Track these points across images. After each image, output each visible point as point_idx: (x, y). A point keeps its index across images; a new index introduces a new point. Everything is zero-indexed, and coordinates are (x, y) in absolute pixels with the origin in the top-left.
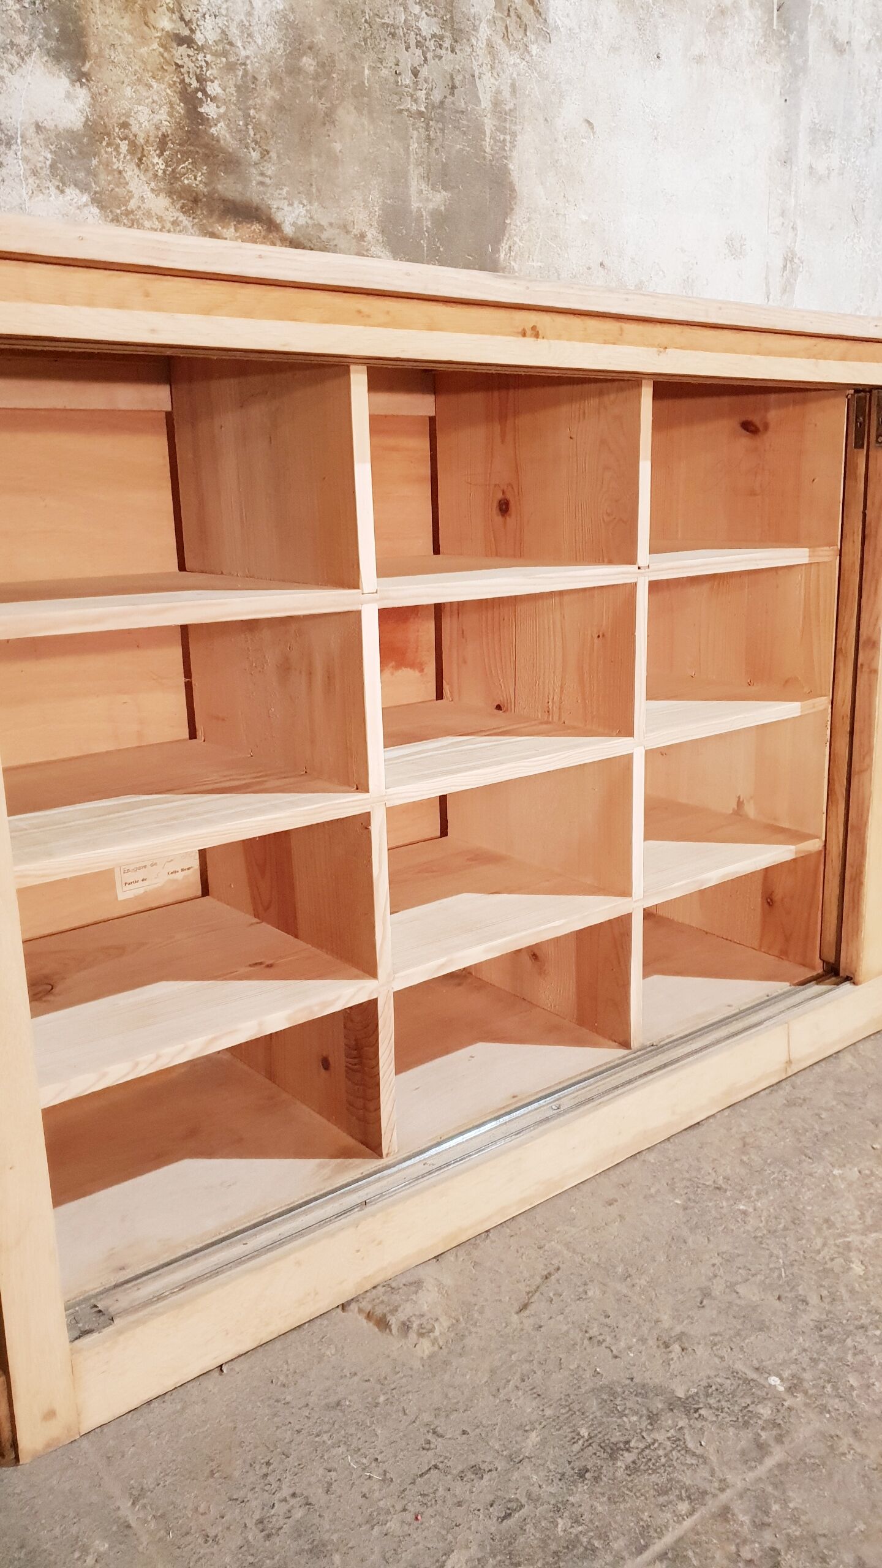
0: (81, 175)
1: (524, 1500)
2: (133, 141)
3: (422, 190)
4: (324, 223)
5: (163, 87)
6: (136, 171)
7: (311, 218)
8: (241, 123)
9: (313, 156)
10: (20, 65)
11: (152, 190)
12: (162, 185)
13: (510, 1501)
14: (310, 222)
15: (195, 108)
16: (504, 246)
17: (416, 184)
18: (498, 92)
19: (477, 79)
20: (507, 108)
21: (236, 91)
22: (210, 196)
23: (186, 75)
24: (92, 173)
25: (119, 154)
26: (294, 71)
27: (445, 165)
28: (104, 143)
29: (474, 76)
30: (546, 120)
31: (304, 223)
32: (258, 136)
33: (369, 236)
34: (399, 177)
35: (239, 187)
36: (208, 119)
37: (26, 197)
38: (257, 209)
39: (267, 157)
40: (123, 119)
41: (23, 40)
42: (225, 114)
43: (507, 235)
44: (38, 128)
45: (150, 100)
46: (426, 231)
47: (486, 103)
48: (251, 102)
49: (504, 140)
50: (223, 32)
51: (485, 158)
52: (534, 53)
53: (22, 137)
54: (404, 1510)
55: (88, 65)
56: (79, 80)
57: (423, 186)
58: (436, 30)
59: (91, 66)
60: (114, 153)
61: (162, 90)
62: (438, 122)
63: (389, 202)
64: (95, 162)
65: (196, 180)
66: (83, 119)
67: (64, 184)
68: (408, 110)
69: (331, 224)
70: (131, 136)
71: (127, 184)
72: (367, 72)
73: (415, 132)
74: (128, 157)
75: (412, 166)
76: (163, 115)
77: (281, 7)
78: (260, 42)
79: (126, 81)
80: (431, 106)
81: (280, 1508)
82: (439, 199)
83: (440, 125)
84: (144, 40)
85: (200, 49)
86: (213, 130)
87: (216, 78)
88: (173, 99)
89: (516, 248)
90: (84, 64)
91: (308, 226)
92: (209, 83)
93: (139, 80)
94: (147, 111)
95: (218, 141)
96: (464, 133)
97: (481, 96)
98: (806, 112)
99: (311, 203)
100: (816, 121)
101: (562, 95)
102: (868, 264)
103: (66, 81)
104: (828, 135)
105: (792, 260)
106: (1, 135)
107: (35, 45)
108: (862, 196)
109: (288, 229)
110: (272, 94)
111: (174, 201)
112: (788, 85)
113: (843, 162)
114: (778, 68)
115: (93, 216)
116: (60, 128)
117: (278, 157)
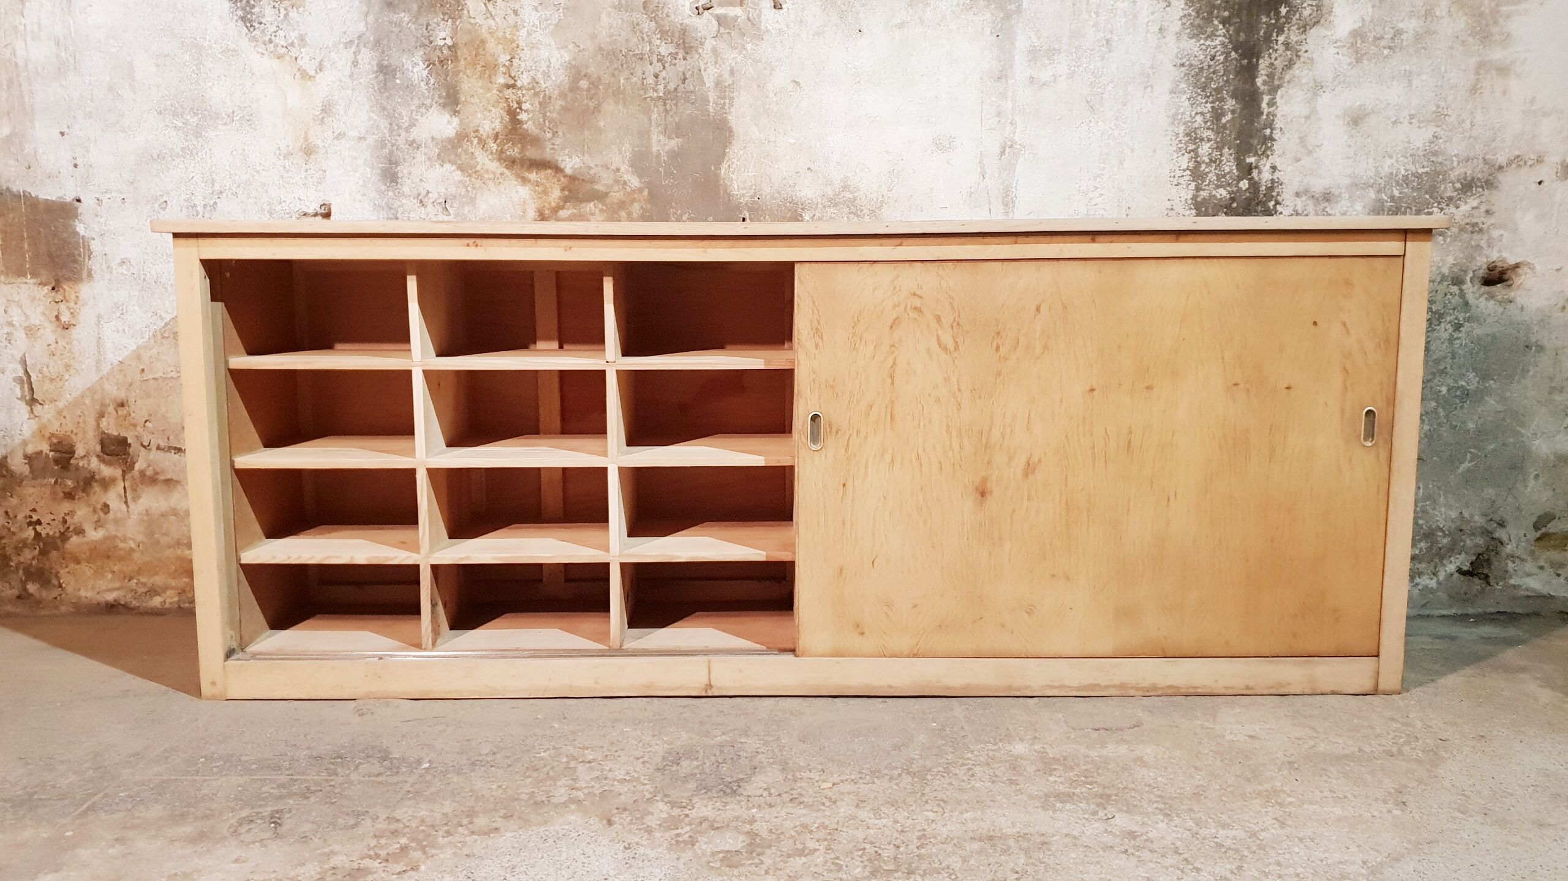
0: (452, 157)
2: (481, 138)
3: (660, 140)
4: (592, 165)
5: (498, 110)
6: (482, 151)
7: (584, 163)
8: (541, 120)
9: (586, 130)
10: (426, 113)
11: (490, 160)
12: (495, 156)
14: (582, 165)
15: (515, 117)
16: (724, 166)
17: (656, 137)
18: (720, 76)
19: (702, 72)
20: (726, 84)
21: (540, 105)
22: (522, 159)
23: (511, 102)
24: (458, 156)
25: (472, 144)
26: (574, 88)
27: (677, 124)
28: (465, 141)
29: (700, 70)
30: (759, 86)
31: (579, 166)
32: (551, 125)
33: (622, 169)
34: (644, 134)
35: (539, 152)
36: (522, 121)
37: (424, 170)
38: (549, 162)
39: (556, 135)
40: (476, 128)
41: (428, 102)
42: (532, 117)
43: (727, 159)
44: (433, 139)
45: (491, 117)
46: (664, 163)
47: (709, 82)
48: (547, 109)
49: (724, 103)
50: (533, 78)
51: (709, 115)
52: (749, 48)
53: (425, 144)
55: (459, 106)
56: (455, 115)
57: (661, 137)
58: (672, 50)
59: (461, 107)
60: (470, 145)
61: (498, 112)
62: (672, 100)
63: (636, 149)
64: (460, 150)
65: (514, 152)
66: (456, 132)
67: (443, 162)
68: (651, 97)
69: (596, 165)
70: (479, 136)
71: (476, 158)
72: (622, 81)
73: (656, 108)
74: (478, 146)
75: (654, 127)
76: (497, 123)
77: (567, 59)
78: (554, 79)
79: (478, 111)
80: (667, 92)
82: (674, 143)
83: (675, 102)
84: (489, 90)
85: (519, 88)
86: (525, 126)
87: (528, 101)
88: (503, 115)
89: (734, 166)
90: (457, 107)
91: (581, 168)
92: (524, 104)
93: (485, 109)
94: (488, 122)
95: (528, 131)
96: (693, 103)
97: (706, 80)
98: (1023, 41)
99: (583, 156)
100: (1036, 45)
101: (772, 69)
102: (1110, 141)
103: (448, 116)
104: (1051, 52)
105: (1011, 146)
106: (415, 145)
107: (434, 103)
108: (1099, 90)
109: (568, 171)
110: (561, 103)
111: (501, 164)
112: (1000, 25)
113: (1073, 68)
114: (988, 16)
115: (458, 175)
116: (444, 137)
117: (564, 134)
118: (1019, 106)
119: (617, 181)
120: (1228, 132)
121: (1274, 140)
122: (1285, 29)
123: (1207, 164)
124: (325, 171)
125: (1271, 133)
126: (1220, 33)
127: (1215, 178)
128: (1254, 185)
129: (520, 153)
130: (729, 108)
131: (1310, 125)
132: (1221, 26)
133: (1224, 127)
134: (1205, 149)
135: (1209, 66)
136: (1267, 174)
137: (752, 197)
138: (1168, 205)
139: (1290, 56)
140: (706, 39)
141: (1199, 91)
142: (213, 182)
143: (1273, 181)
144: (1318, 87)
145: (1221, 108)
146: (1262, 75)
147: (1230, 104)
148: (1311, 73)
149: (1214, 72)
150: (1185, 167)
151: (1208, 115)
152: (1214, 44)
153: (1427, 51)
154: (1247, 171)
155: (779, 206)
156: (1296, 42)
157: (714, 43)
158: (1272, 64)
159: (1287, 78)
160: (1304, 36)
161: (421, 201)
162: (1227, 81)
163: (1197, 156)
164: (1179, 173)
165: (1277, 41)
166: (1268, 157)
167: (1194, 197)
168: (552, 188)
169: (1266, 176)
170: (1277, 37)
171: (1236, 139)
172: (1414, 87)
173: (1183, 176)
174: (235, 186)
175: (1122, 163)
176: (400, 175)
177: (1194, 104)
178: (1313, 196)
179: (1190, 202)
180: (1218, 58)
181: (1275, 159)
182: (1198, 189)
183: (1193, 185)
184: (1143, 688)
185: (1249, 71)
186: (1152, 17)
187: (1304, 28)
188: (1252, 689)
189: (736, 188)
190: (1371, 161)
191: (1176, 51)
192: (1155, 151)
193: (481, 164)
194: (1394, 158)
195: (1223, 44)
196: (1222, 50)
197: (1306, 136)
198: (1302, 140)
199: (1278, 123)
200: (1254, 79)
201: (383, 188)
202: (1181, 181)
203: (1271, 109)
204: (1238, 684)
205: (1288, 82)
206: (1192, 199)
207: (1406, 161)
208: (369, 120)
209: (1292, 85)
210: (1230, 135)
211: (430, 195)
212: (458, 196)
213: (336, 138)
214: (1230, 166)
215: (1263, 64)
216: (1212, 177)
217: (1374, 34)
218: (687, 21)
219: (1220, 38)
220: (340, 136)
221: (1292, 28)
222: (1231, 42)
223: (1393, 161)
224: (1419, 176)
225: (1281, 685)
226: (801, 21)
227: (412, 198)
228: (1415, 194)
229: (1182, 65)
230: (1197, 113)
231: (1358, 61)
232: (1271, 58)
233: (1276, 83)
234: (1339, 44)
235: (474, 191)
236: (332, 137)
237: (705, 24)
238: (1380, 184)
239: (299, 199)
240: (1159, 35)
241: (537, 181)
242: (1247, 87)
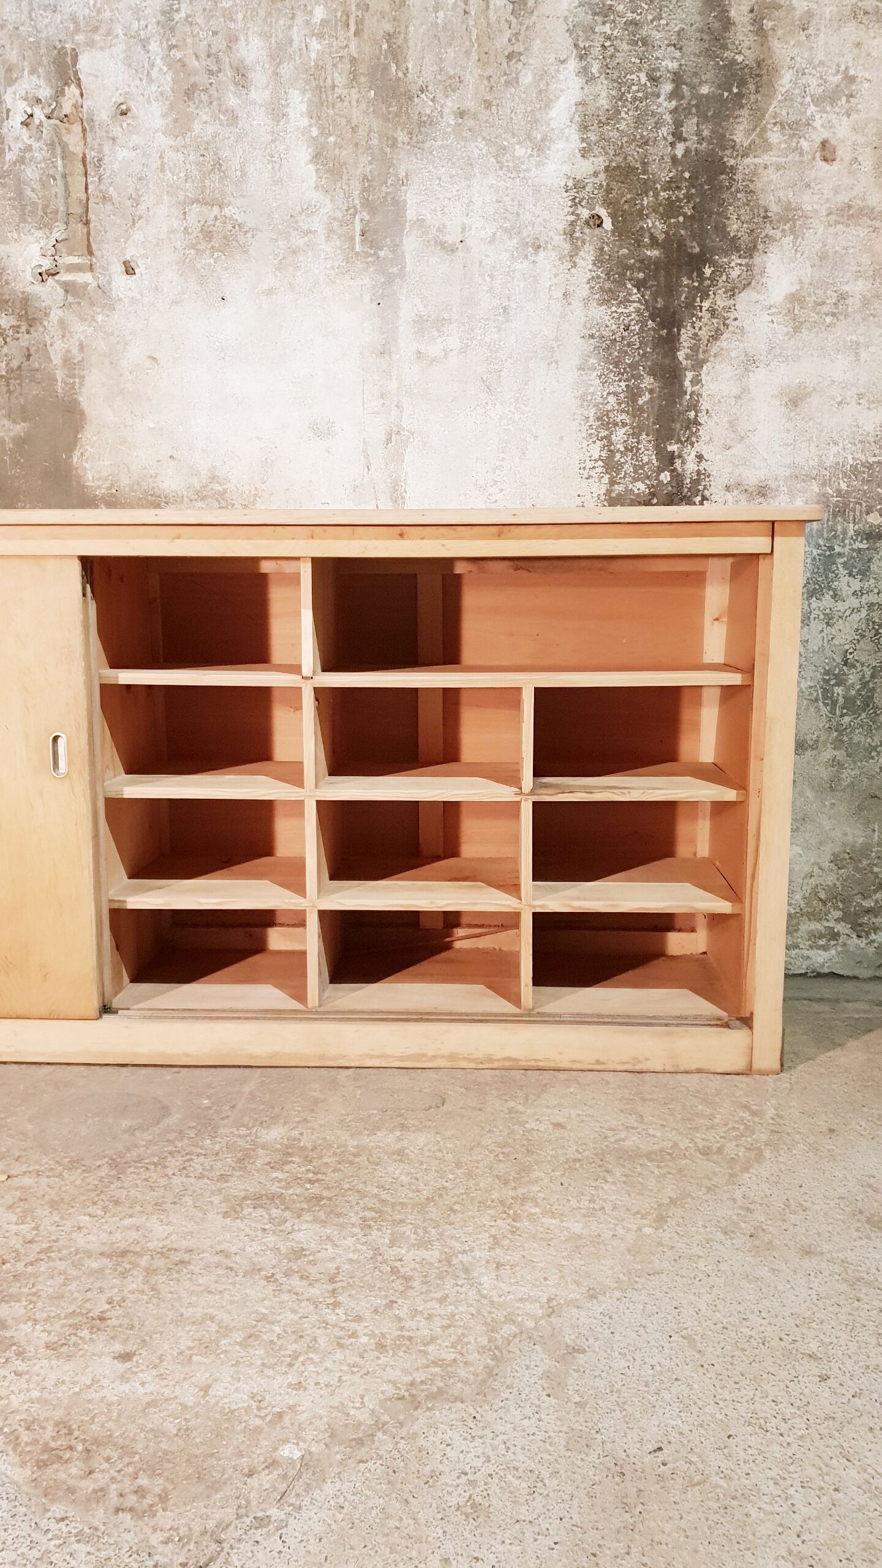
16: (76, 454)
18: (68, 351)
19: (48, 347)
20: (76, 361)
27: (23, 406)
29: (46, 346)
30: (112, 363)
43: (79, 445)
47: (57, 360)
49: (74, 383)
51: (57, 397)
52: (99, 320)
58: (14, 322)
80: (10, 371)
82: (19, 428)
83: (18, 381)
89: (87, 453)
96: (39, 383)
97: (52, 357)
98: (408, 308)
100: (423, 314)
101: (126, 344)
102: (510, 427)
104: (441, 322)
105: (398, 433)
108: (496, 367)
112: (381, 291)
113: (465, 341)
114: (367, 281)
118: (405, 386)
120: (645, 415)
121: (700, 424)
122: (711, 293)
123: (621, 453)
125: (696, 416)
126: (634, 298)
127: (632, 469)
128: (677, 478)
130: (80, 388)
131: (741, 406)
132: (635, 291)
133: (641, 409)
134: (619, 435)
135: (623, 338)
136: (692, 464)
137: (109, 488)
138: (578, 501)
139: (716, 325)
140: (50, 309)
141: (611, 367)
143: (699, 473)
144: (750, 362)
145: (638, 388)
146: (684, 347)
147: (648, 381)
148: (741, 345)
149: (629, 345)
150: (597, 457)
151: (622, 395)
152: (627, 311)
153: (876, 319)
154: (668, 460)
155: (139, 498)
156: (723, 308)
157: (61, 314)
158: (696, 335)
159: (714, 351)
160: (732, 302)
162: (644, 355)
163: (610, 443)
164: (589, 464)
165: (701, 307)
166: (692, 444)
167: (608, 492)
169: (691, 466)
170: (701, 302)
171: (654, 423)
172: (862, 361)
173: (594, 467)
175: (524, 453)
177: (606, 382)
178: (746, 490)
179: (603, 498)
180: (633, 328)
181: (700, 447)
182: (612, 482)
183: (606, 479)
184: (474, 1061)
185: (669, 343)
186: (555, 281)
187: (732, 292)
188: (603, 1063)
189: (91, 478)
190: (813, 448)
191: (584, 319)
192: (561, 438)
194: (841, 445)
195: (638, 311)
196: (637, 318)
197: (737, 419)
198: (732, 424)
199: (704, 405)
200: (675, 353)
202: (592, 473)
203: (696, 388)
204: (587, 1058)
205: (715, 356)
206: (605, 494)
207: (854, 448)
209: (719, 359)
210: (648, 419)
214: (648, 456)
215: (686, 335)
216: (628, 468)
217: (814, 298)
218: (29, 289)
219: (634, 306)
221: (719, 291)
222: (647, 309)
223: (839, 448)
224: (870, 466)
225: (637, 1061)
226: (157, 289)
228: (866, 488)
229: (592, 336)
230: (609, 394)
231: (797, 330)
232: (694, 328)
233: (701, 356)
234: (773, 310)
237: (49, 293)
238: (824, 476)
240: (564, 301)
242: (667, 361)
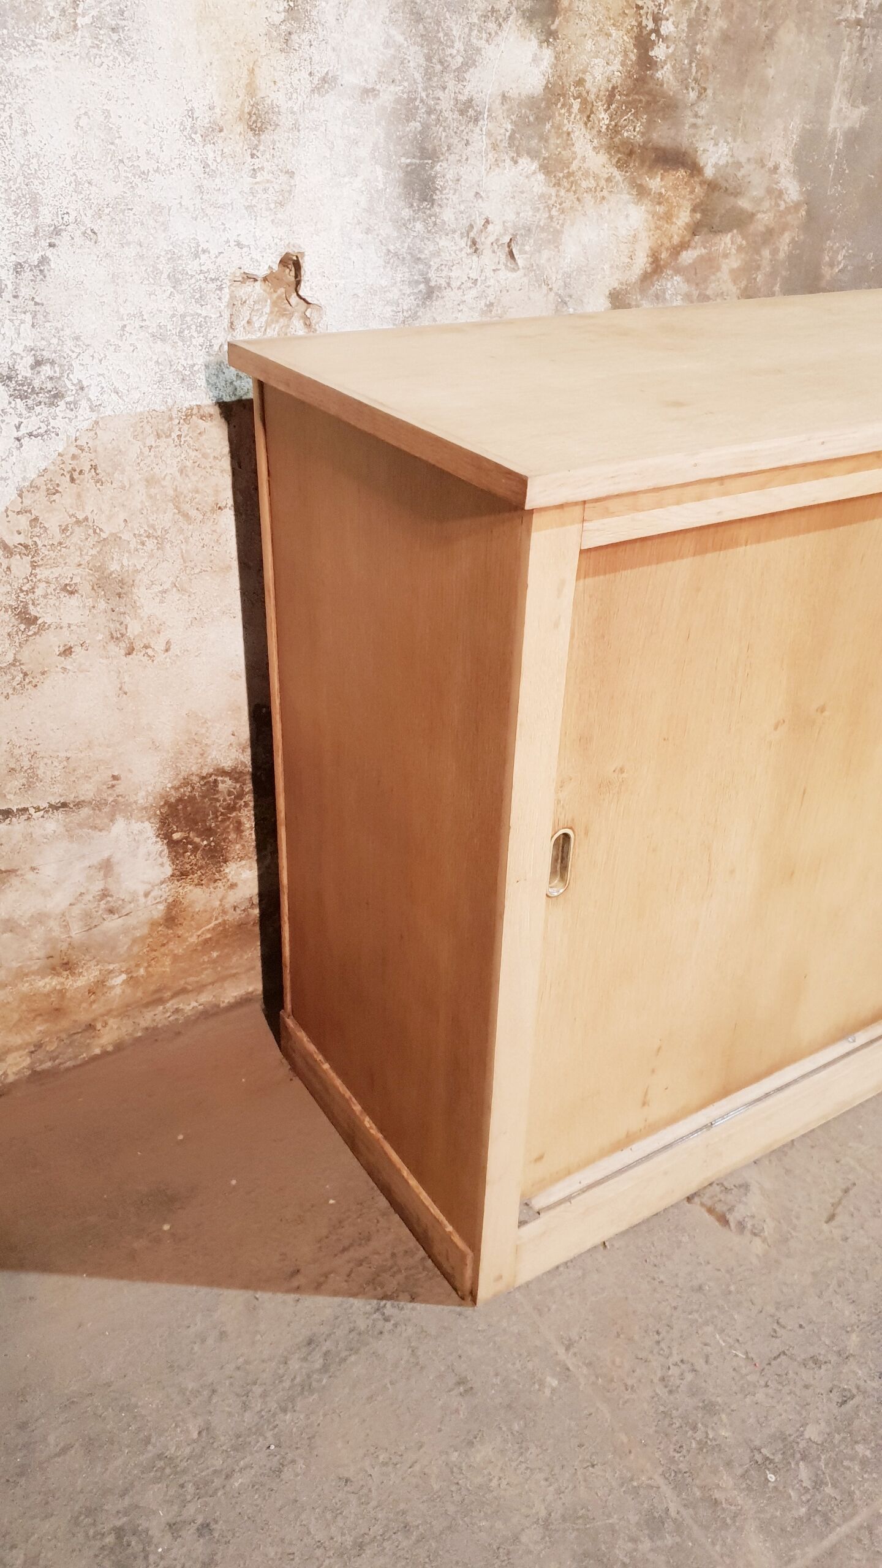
0: (534, 143)
1: (854, 1391)
2: (586, 99)
3: (842, 109)
4: (743, 160)
5: (621, 33)
6: (583, 129)
7: (732, 156)
8: (686, 62)
9: (746, 86)
10: (496, 33)
11: (594, 148)
12: (603, 141)
13: (845, 1390)
14: (730, 160)
15: (647, 51)
17: (838, 102)
21: (688, 26)
22: (644, 147)
23: (644, 17)
24: (543, 138)
25: (570, 112)
28: (559, 105)
31: (725, 162)
32: (699, 74)
33: (782, 167)
34: (823, 97)
35: (672, 132)
36: (656, 62)
37: (484, 172)
38: (685, 154)
39: (703, 96)
40: (580, 75)
41: (503, 4)
42: (673, 54)
44: (504, 98)
45: (608, 50)
46: (837, 154)
48: (699, 36)
53: (489, 111)
54: (767, 1386)
55: (557, 21)
56: (547, 41)
57: (845, 104)
59: (560, 22)
60: (567, 114)
61: (621, 38)
62: (872, 27)
63: (808, 126)
64: (548, 126)
65: (634, 132)
66: (545, 82)
67: (518, 155)
68: (846, 20)
69: (749, 159)
70: (584, 94)
71: (573, 145)
73: (849, 43)
74: (578, 117)
75: (838, 82)
76: (616, 65)
79: (589, 33)
81: (674, 1371)
87: (671, 15)
88: (628, 46)
90: (553, 22)
91: (727, 166)
92: (664, 22)
93: (601, 30)
94: (603, 63)
95: (662, 85)
99: (735, 140)
103: (534, 43)
106: (471, 112)
107: (513, 9)
109: (709, 172)
110: (721, 23)
111: (611, 156)
115: (539, 183)
116: (524, 93)
117: (714, 94)
119: (769, 191)
124: (291, 174)
129: (643, 134)
142: (34, 202)
161: (474, 243)
168: (680, 207)
174: (90, 213)
176: (439, 183)
193: (579, 157)
201: (406, 213)
208: (386, 45)
211: (490, 227)
212: (534, 228)
213: (316, 90)
220: (325, 83)
227: (457, 236)
235: (562, 217)
236: (309, 87)
239: (239, 245)
241: (660, 194)
